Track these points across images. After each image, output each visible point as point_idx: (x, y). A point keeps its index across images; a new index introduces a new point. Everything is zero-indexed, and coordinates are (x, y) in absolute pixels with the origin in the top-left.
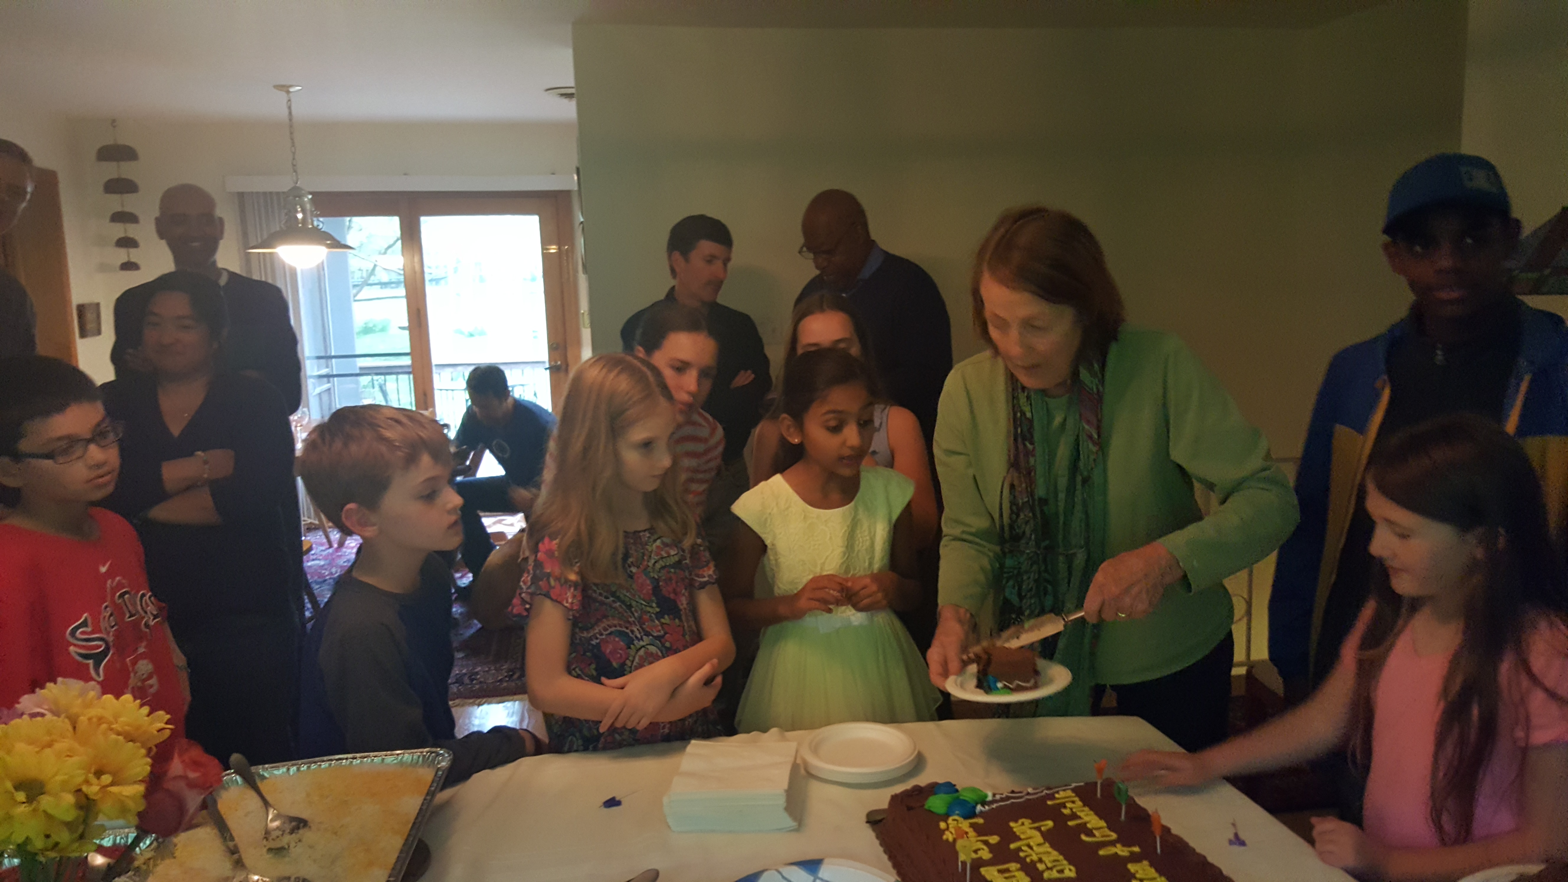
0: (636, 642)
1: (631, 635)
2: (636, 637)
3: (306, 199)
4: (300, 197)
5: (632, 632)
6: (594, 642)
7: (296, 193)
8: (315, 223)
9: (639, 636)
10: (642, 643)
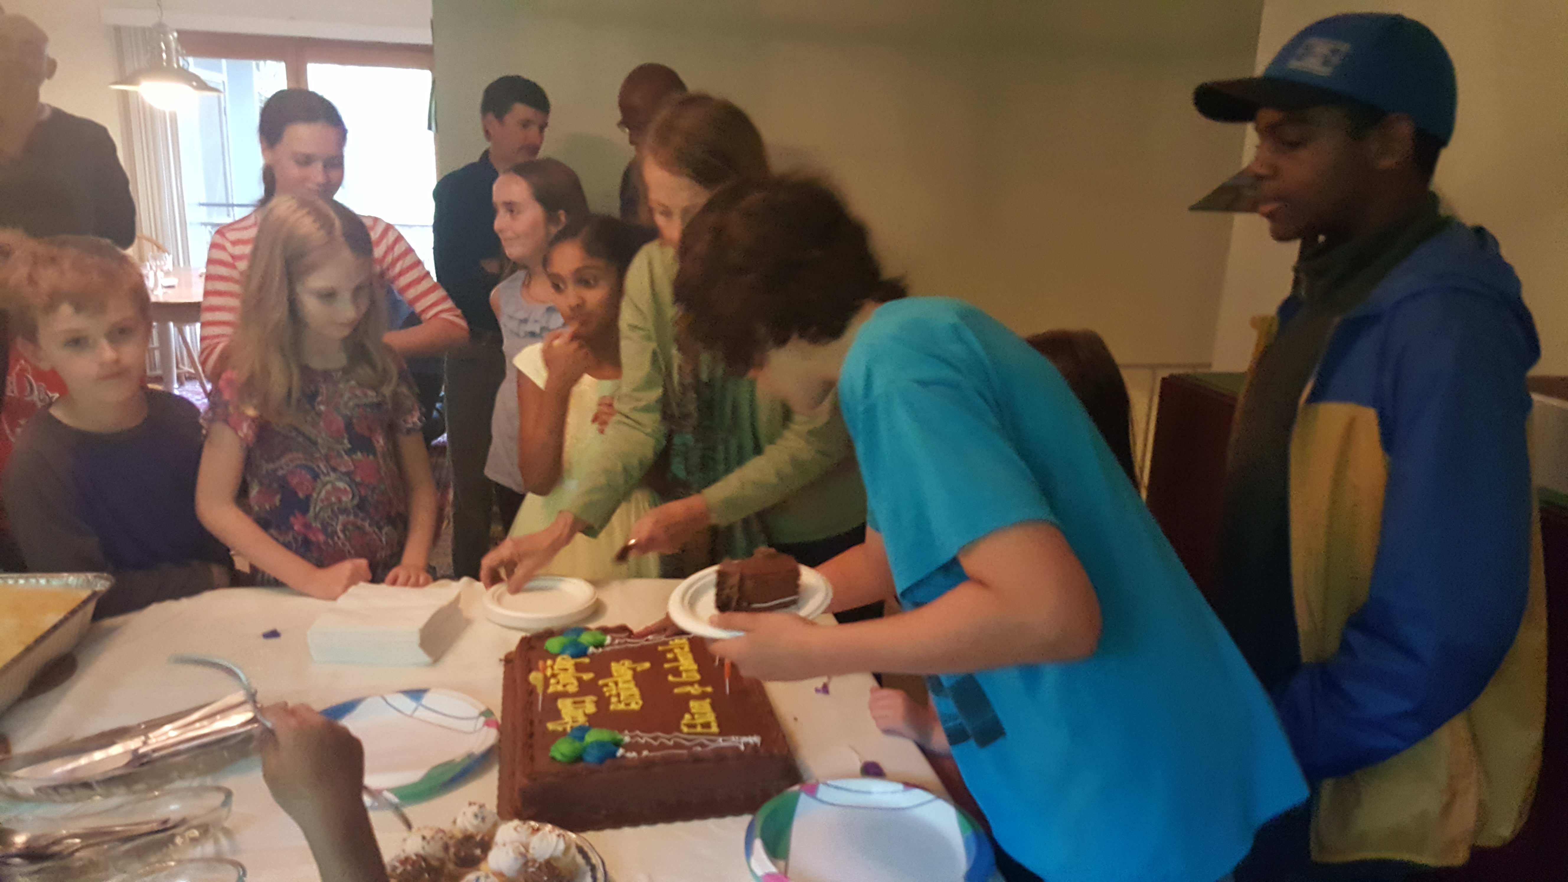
0: (322, 477)
1: (316, 469)
2: (323, 472)
3: (171, 37)
4: (165, 34)
5: (318, 467)
6: (280, 473)
7: (161, 29)
8: (181, 63)
9: (325, 471)
10: (327, 478)
